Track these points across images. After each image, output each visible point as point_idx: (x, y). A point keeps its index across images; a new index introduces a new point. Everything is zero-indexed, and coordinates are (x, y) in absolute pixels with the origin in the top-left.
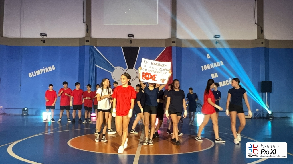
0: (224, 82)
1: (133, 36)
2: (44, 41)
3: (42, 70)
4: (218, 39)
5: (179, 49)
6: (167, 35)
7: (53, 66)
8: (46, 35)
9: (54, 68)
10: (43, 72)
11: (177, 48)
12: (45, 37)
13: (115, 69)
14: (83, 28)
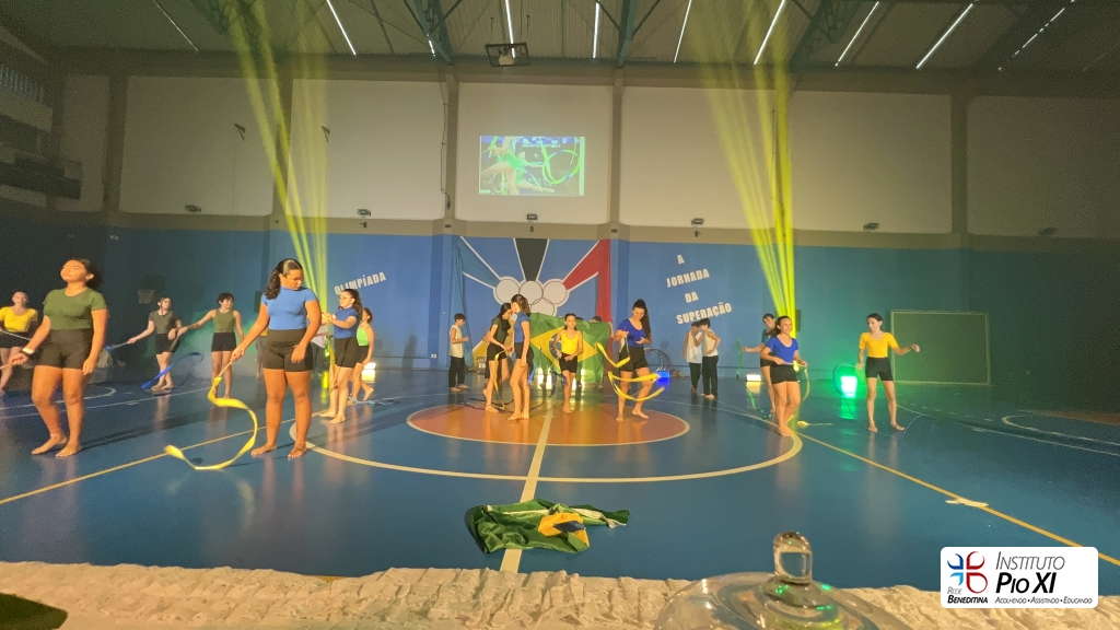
0: (709, 309)
1: (536, 218)
2: (365, 225)
3: (360, 281)
4: (699, 226)
5: (625, 246)
6: (600, 217)
7: (381, 274)
8: (368, 213)
9: (383, 278)
10: (362, 285)
11: (620, 241)
12: (367, 217)
13: (499, 281)
14: (441, 200)
